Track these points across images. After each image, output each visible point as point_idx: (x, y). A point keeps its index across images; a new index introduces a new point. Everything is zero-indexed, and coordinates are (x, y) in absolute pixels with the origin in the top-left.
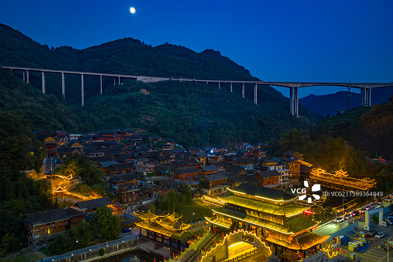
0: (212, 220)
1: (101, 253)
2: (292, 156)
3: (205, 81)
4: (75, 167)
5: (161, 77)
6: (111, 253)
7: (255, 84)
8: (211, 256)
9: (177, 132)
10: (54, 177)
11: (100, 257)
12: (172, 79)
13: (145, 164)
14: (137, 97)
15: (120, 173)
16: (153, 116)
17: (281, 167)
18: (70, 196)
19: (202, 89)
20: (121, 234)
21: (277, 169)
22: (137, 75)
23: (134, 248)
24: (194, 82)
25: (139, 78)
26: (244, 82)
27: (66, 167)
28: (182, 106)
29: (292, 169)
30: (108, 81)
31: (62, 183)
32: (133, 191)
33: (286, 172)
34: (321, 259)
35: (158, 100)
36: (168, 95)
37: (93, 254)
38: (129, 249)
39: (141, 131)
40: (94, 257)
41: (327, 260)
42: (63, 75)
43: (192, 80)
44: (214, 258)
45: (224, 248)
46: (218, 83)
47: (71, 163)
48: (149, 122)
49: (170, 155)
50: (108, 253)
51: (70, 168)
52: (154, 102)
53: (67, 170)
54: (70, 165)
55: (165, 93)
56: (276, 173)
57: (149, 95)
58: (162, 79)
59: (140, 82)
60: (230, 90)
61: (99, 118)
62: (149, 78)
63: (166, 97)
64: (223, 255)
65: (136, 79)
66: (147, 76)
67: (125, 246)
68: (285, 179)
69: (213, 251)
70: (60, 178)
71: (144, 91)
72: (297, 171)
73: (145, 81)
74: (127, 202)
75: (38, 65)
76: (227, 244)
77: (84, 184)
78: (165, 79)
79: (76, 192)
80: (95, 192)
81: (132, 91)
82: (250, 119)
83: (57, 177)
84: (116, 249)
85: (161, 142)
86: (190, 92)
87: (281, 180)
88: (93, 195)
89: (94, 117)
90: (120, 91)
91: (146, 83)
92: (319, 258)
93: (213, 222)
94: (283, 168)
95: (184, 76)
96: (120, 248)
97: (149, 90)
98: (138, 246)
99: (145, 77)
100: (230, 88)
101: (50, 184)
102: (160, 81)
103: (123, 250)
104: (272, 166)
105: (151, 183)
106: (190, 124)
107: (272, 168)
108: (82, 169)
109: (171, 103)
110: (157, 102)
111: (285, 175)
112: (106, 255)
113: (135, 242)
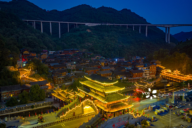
0: (78, 93)
1: (32, 107)
2: (155, 63)
3: (120, 25)
4: (33, 65)
5: (97, 23)
6: (38, 108)
7: (146, 26)
8: (72, 112)
9: (103, 51)
10: (22, 70)
11: (32, 109)
12: (103, 24)
13: (72, 65)
14: (84, 33)
15: (59, 69)
16: (92, 43)
17: (145, 68)
18: (28, 79)
19: (118, 29)
20: (46, 99)
21: (143, 69)
22: (85, 23)
23: (51, 106)
24: (114, 25)
25: (87, 24)
26: (140, 25)
27: (29, 65)
28: (106, 38)
29: (152, 69)
30: (72, 26)
31: (26, 73)
32: (61, 78)
33: (148, 71)
34: (127, 118)
35: (95, 35)
36: (100, 32)
37: (28, 108)
38: (48, 106)
39: (85, 50)
40: (29, 109)
41: (132, 119)
42: (50, 23)
43: (113, 24)
44: (74, 113)
45: (81, 108)
46: (126, 26)
47: (31, 63)
48: (89, 46)
49: (86, 61)
50: (36, 107)
51: (30, 66)
52: (92, 36)
53: (29, 67)
54: (31, 64)
55: (99, 31)
56: (142, 71)
57: (90, 32)
58: (98, 24)
59: (87, 26)
60: (133, 29)
61: (66, 44)
62: (91, 24)
63: (99, 33)
64: (81, 112)
65: (85, 24)
66: (91, 23)
67: (46, 104)
68: (147, 74)
69: (73, 109)
70: (25, 71)
71: (89, 31)
72: (155, 70)
73: (89, 26)
74: (58, 83)
75: (40, 19)
76: (83, 106)
77: (37, 74)
78: (99, 24)
79: (32, 77)
80: (42, 78)
81: (82, 30)
82: (142, 44)
83: (24, 70)
84: (41, 106)
85: (92, 55)
86: (111, 31)
87: (145, 75)
88: (42, 79)
89: (64, 43)
90: (77, 31)
91: (90, 26)
92: (126, 117)
93: (78, 94)
94: (147, 69)
95: (109, 22)
96: (43, 105)
97: (91, 30)
98: (53, 105)
99: (90, 24)
100: (133, 28)
101: (19, 73)
102: (96, 26)
103: (45, 106)
104: (140, 67)
105: (73, 74)
106: (109, 47)
107: (140, 69)
108: (36, 66)
109: (101, 36)
110: (94, 36)
111: (147, 72)
112: (35, 108)
113: (52, 103)
